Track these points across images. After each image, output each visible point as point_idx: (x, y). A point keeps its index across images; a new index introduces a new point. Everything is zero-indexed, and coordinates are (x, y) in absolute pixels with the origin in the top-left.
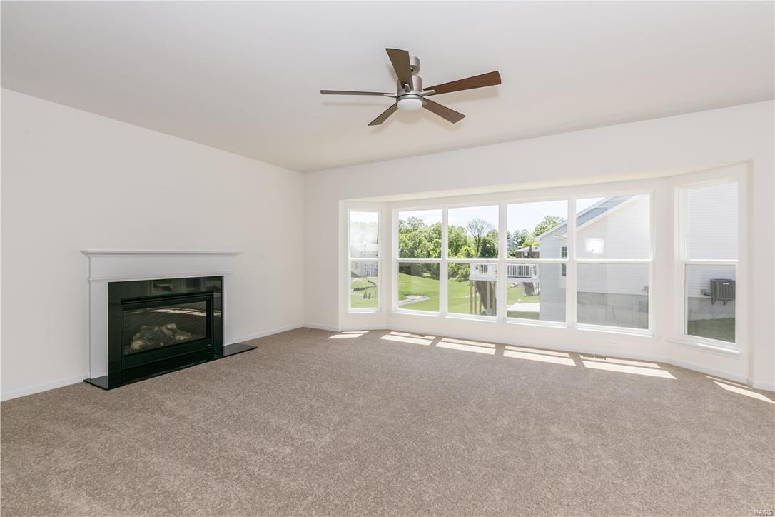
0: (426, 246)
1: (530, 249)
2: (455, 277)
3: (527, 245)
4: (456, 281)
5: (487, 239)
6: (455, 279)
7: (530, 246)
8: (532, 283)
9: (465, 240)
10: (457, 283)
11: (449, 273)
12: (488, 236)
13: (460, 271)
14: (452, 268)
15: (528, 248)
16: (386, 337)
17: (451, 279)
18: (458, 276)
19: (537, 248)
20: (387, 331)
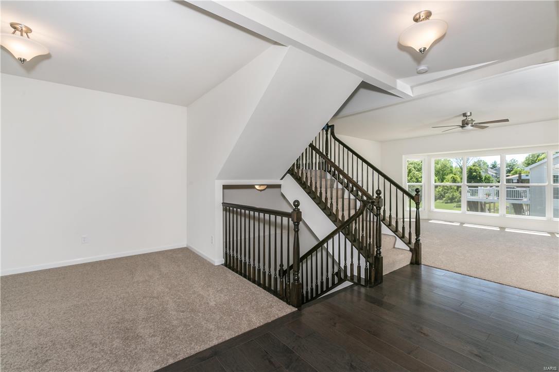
0: (415, 175)
1: (520, 176)
2: (442, 199)
3: (516, 173)
4: (443, 202)
5: (474, 168)
6: (441, 201)
7: (520, 174)
8: (522, 204)
9: (451, 170)
10: (444, 204)
11: (435, 196)
12: (474, 166)
13: (446, 194)
14: (439, 192)
15: (518, 175)
16: (430, 221)
17: (438, 201)
18: (445, 199)
19: (527, 176)
20: (431, 220)
